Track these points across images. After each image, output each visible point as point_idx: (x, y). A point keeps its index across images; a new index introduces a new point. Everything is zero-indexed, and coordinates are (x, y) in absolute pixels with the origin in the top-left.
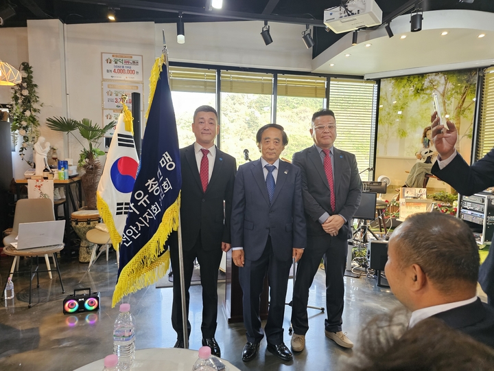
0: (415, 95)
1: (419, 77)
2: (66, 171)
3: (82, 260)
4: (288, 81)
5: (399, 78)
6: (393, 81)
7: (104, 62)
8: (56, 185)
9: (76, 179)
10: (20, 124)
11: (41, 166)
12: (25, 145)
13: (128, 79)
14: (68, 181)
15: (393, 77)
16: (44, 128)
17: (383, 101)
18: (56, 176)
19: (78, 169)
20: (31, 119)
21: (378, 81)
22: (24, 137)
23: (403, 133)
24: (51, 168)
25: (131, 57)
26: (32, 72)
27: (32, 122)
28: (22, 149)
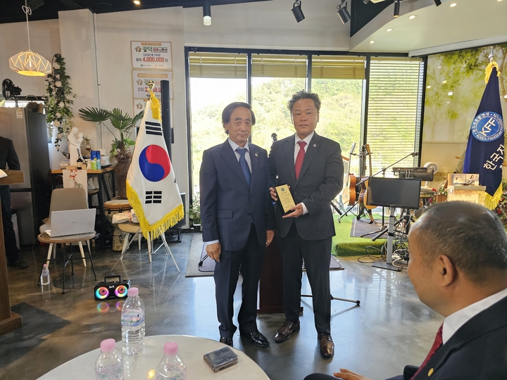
0: (467, 72)
1: (472, 51)
2: (98, 160)
3: (115, 248)
4: (324, 62)
5: (448, 54)
6: (442, 57)
7: (134, 50)
8: (90, 175)
9: (109, 169)
10: (54, 115)
11: (74, 156)
12: (60, 136)
13: (158, 67)
14: (100, 171)
15: (441, 53)
16: (77, 119)
17: (430, 80)
18: (89, 166)
19: (111, 159)
20: (65, 110)
21: (425, 58)
22: (59, 128)
23: (453, 115)
24: (84, 158)
25: (160, 45)
26: (64, 64)
27: (66, 113)
28: (58, 140)
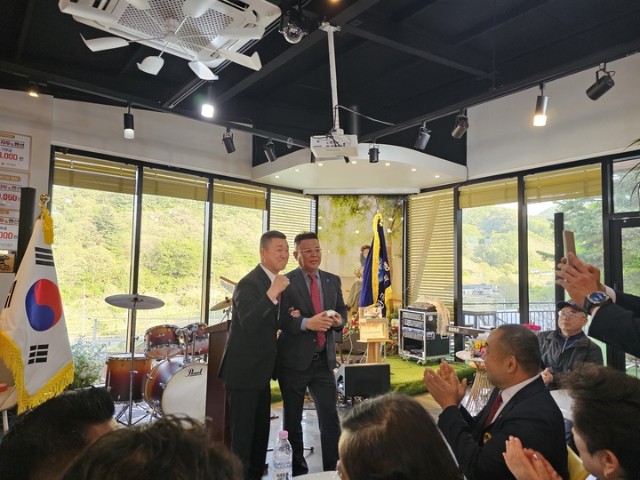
0: (351, 214)
1: (354, 197)
4: (225, 188)
5: (335, 197)
6: (331, 198)
13: (5, 166)
15: (330, 195)
21: (316, 197)
23: (342, 251)
25: (13, 137)
